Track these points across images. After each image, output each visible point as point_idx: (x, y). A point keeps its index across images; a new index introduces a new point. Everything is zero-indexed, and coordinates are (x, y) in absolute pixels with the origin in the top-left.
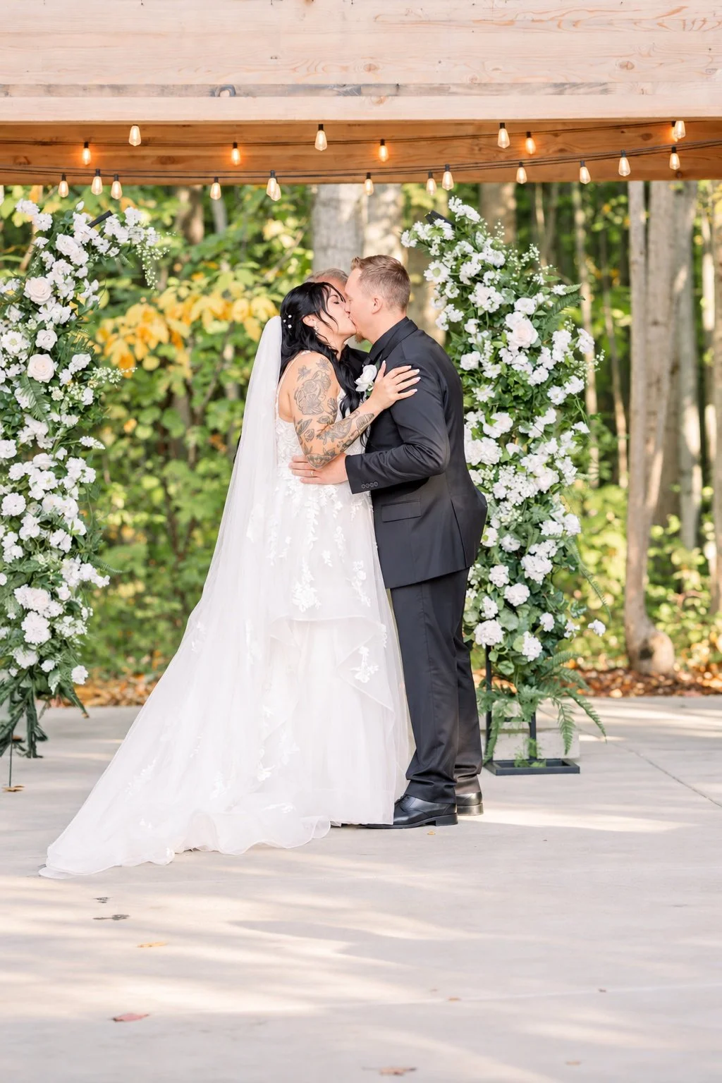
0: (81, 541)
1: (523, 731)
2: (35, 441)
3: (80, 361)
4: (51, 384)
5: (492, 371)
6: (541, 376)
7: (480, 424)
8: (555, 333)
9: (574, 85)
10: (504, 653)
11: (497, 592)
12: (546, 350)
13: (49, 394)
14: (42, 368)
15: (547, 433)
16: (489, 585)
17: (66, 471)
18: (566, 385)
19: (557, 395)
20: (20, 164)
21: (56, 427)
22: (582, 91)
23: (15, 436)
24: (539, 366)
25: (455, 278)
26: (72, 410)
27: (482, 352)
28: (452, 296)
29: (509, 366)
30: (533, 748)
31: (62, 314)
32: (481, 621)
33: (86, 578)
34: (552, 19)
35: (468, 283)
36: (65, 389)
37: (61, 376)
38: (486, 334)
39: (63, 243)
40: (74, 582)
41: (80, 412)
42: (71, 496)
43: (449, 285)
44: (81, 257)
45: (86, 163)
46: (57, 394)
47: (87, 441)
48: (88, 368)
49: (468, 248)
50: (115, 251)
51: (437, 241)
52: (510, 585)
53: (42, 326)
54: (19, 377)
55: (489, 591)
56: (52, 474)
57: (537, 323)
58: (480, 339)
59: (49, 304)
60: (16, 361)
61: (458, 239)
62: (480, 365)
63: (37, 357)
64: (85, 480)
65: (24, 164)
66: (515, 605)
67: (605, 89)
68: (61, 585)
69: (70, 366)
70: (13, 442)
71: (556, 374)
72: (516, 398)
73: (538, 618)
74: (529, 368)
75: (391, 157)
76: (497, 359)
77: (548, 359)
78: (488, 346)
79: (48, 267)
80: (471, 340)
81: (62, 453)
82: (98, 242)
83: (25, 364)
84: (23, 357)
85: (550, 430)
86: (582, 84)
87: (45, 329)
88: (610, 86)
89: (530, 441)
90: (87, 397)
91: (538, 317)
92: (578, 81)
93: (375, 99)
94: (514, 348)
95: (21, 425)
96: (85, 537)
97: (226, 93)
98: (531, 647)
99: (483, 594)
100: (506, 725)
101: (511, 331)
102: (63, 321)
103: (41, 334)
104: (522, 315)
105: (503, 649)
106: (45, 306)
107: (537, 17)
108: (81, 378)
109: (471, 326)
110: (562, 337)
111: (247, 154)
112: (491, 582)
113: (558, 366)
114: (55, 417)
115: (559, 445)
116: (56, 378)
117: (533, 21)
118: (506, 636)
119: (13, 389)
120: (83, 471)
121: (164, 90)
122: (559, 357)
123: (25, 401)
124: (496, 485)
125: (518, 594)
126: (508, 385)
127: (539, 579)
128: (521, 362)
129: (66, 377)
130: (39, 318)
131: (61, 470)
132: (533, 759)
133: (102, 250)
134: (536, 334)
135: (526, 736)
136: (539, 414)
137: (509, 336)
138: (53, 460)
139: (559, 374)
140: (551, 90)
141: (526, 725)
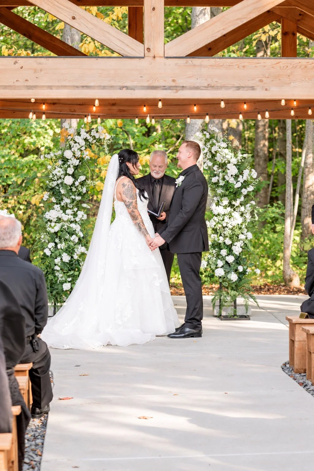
0: (82, 239)
1: (232, 306)
2: (67, 205)
3: (82, 178)
4: (72, 186)
5: (222, 183)
6: (239, 185)
7: (218, 201)
8: (244, 171)
9: (242, 87)
10: (225, 279)
11: (223, 259)
12: (241, 176)
13: (71, 189)
14: (69, 180)
15: (241, 204)
16: (220, 256)
17: (77, 216)
18: (248, 188)
19: (244, 191)
20: (72, 112)
21: (73, 200)
22: (245, 89)
23: (60, 203)
24: (238, 181)
25: (210, 151)
26: (79, 194)
27: (219, 176)
28: (209, 158)
29: (228, 181)
30: (235, 312)
31: (76, 162)
32: (216, 268)
33: (83, 251)
34: (236, 65)
35: (214, 153)
36: (77, 188)
37: (75, 183)
38: (220, 170)
39: (77, 138)
40: (79, 253)
41: (82, 196)
42: (78, 224)
43: (208, 154)
44: (83, 143)
45: (94, 111)
46: (74, 189)
47: (84, 205)
48: (85, 181)
49: (215, 141)
50: (95, 141)
51: (204, 139)
52: (227, 256)
53: (69, 166)
54: (62, 183)
55: (220, 258)
56: (72, 217)
57: (238, 167)
58: (218, 172)
59: (72, 159)
60: (60, 178)
61: (211, 138)
62: (218, 181)
63: (67, 177)
64: (83, 218)
65: (73, 111)
66: (229, 262)
67: (253, 88)
68: (74, 254)
69: (78, 180)
70: (59, 205)
71: (244, 184)
72: (230, 192)
73: (237, 267)
74: (235, 182)
75: (198, 110)
76: (224, 179)
77: (241, 179)
78: (221, 175)
79: (72, 146)
80: (215, 173)
81: (76, 209)
82: (89, 138)
83: (63, 179)
84: (63, 177)
85: (242, 203)
86: (245, 87)
87: (70, 167)
88: (255, 88)
89: (235, 207)
90: (84, 190)
91: (238, 165)
92: (244, 86)
93: (175, 91)
94: (229, 175)
95: (62, 200)
96: (83, 238)
97: (125, 89)
98: (234, 277)
99: (218, 259)
100: (226, 304)
101: (229, 170)
102: (76, 165)
103: (69, 169)
104: (233, 164)
105: (224, 278)
106: (71, 159)
107: (230, 64)
108: (82, 184)
109: (215, 168)
110: (246, 172)
111: (150, 108)
112: (221, 255)
113: (245, 181)
114: (73, 197)
115: (245, 209)
116: (74, 184)
117: (229, 66)
118: (225, 273)
119: (60, 187)
120: (83, 215)
121: (104, 87)
122: (245, 178)
123: (63, 191)
124: (223, 222)
125: (231, 259)
126: (227, 188)
127: (237, 254)
128: (232, 180)
129: (77, 183)
130: (68, 163)
131: (75, 215)
132: (235, 315)
133: (90, 141)
134: (237, 171)
135: (233, 307)
136: (238, 198)
137: (228, 171)
138: (73, 212)
139: (245, 184)
140: (235, 89)
141: (233, 303)
